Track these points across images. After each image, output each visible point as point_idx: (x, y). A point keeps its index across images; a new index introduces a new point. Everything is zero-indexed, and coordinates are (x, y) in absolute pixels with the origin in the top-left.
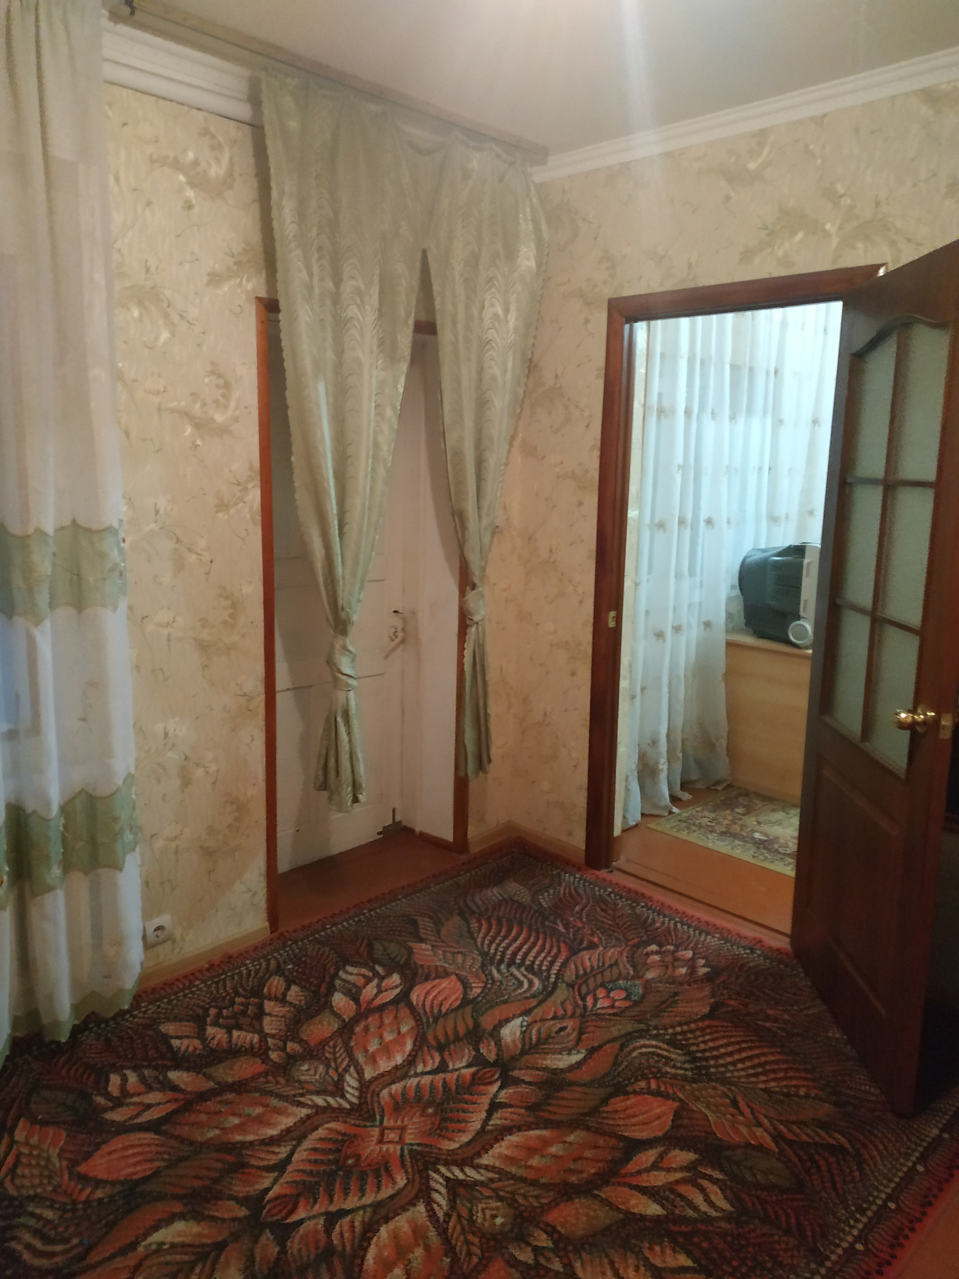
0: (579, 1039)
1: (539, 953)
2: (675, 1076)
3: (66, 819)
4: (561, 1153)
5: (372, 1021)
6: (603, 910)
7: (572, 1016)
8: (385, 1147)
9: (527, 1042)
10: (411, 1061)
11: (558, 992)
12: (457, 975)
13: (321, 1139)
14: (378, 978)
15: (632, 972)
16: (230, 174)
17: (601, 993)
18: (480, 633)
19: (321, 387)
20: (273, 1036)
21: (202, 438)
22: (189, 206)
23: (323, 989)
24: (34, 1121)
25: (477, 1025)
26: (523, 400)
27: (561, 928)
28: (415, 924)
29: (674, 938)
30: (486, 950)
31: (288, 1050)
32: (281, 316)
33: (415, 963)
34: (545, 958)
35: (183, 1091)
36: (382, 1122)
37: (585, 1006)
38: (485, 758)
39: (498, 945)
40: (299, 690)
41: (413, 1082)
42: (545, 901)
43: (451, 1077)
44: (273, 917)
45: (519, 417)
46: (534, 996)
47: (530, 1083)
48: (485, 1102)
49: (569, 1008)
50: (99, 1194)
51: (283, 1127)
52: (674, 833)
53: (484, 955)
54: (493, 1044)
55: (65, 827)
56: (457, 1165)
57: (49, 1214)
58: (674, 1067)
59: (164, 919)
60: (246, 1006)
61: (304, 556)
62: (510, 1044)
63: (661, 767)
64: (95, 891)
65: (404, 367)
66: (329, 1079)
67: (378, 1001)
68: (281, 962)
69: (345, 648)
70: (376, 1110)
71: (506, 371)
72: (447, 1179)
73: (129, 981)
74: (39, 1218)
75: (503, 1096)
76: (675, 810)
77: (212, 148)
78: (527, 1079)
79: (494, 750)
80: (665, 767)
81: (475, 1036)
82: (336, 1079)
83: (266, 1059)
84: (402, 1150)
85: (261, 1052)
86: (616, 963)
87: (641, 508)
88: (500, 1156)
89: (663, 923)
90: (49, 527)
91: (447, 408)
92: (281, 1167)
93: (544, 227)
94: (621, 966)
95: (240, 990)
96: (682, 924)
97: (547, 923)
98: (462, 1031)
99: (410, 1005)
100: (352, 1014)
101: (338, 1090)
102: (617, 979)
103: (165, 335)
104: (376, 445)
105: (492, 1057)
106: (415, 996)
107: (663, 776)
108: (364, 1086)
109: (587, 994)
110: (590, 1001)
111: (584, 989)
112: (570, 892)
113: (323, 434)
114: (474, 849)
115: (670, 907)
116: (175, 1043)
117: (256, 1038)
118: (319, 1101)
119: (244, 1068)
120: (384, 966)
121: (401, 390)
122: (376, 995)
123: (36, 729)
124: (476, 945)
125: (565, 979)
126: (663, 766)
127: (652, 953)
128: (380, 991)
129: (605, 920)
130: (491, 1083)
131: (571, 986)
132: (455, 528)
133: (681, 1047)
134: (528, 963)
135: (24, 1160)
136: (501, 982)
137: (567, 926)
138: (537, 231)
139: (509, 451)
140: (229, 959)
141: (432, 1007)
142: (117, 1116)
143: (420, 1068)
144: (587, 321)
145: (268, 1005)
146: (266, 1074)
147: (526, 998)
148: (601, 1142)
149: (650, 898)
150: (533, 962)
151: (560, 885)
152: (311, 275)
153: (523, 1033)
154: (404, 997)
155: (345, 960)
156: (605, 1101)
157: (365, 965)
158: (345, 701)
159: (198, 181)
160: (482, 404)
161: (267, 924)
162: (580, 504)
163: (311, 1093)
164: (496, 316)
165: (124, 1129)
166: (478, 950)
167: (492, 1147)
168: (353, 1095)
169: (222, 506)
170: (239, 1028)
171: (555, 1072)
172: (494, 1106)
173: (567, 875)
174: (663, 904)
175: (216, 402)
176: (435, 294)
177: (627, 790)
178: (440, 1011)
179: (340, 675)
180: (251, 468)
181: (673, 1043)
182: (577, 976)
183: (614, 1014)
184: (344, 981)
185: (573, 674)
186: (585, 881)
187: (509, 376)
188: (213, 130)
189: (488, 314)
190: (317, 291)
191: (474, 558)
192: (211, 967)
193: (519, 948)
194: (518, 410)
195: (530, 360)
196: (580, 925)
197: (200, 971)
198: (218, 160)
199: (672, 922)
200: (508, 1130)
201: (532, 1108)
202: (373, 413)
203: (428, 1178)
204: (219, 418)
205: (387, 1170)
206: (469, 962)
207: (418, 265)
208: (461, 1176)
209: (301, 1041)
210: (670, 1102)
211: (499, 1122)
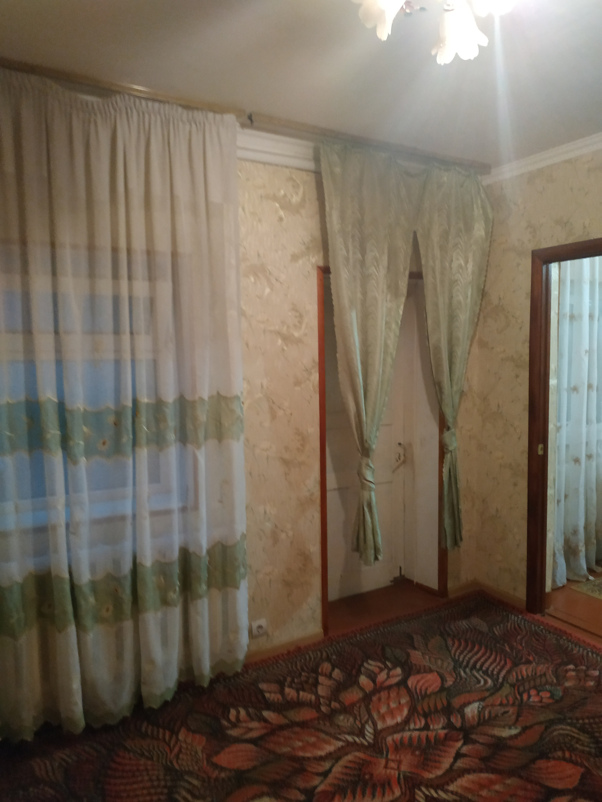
0: (517, 720)
1: (491, 664)
2: (583, 752)
3: (210, 557)
4: (502, 790)
5: (384, 695)
6: (537, 640)
7: (513, 705)
8: (388, 771)
9: (482, 718)
10: (407, 721)
11: (504, 688)
12: (437, 672)
13: (350, 762)
14: (388, 669)
15: (555, 681)
16: (303, 200)
17: (533, 692)
18: (454, 458)
19: (354, 314)
20: (323, 697)
21: (287, 345)
22: (281, 219)
23: (354, 672)
24: (189, 729)
25: (449, 704)
26: (479, 314)
27: (507, 649)
28: (411, 638)
29: (586, 661)
30: (457, 658)
31: (332, 706)
32: (331, 276)
33: (411, 662)
34: (496, 666)
35: (270, 723)
36: (387, 755)
37: (522, 699)
38: (458, 538)
39: (465, 656)
40: (342, 490)
41: (407, 734)
42: (497, 631)
43: (432, 734)
44: (326, 627)
45: (477, 325)
46: (488, 690)
47: (482, 744)
48: (453, 752)
49: (511, 700)
50: (223, 775)
51: (328, 752)
52: (590, 593)
53: (455, 661)
54: (459, 716)
55: (209, 562)
56: (434, 789)
57: (196, 782)
58: (583, 745)
59: (263, 622)
60: (308, 678)
61: (344, 410)
62: (471, 719)
63: (580, 548)
64: (225, 601)
65: (403, 299)
66: (356, 727)
67: (388, 683)
68: (329, 654)
69: (368, 465)
70: (384, 748)
71: (467, 297)
72: (426, 796)
73: (241, 656)
74: (190, 783)
75: (465, 750)
76: (591, 578)
77: (294, 187)
78: (481, 741)
79: (464, 533)
80: (583, 549)
81: (448, 710)
82: (360, 726)
83: (318, 710)
84: (399, 774)
85: (316, 706)
86: (545, 674)
87: (559, 378)
88: (462, 787)
89: (579, 651)
90: (206, 397)
91: (430, 322)
92: (325, 774)
93: (489, 210)
94: (548, 677)
95: (305, 668)
96: (592, 653)
97: (498, 645)
98: (439, 706)
99: (407, 687)
100: (371, 689)
101: (361, 733)
102: (545, 684)
103: (268, 290)
104: (386, 345)
105: (458, 724)
106: (411, 682)
107: (582, 554)
108: (377, 733)
109: (524, 691)
110: (525, 697)
111: (521, 689)
112: (515, 626)
113: (354, 341)
114: (451, 596)
115: (584, 642)
116: (267, 695)
117: (313, 697)
118: (350, 738)
119: (305, 714)
120: (391, 662)
121: (401, 313)
122: (386, 680)
123: (196, 507)
124: (451, 655)
125: (509, 681)
126: (582, 548)
127: (570, 670)
128: (388, 677)
129: (538, 647)
130: (457, 741)
131: (513, 686)
132: (436, 392)
133: (588, 733)
134: (484, 668)
135: (183, 751)
136: (466, 679)
137: (512, 648)
138: (485, 213)
139: (471, 346)
140: (299, 649)
141: (421, 690)
142: (234, 732)
143: (412, 726)
144: (518, 265)
145: (321, 679)
146: (318, 718)
147: (483, 691)
148: (529, 786)
149: (570, 635)
150: (488, 669)
151: (508, 622)
152: (348, 252)
153: (479, 712)
154: (403, 683)
155: (368, 657)
156: (533, 761)
157: (380, 661)
158: (369, 497)
159: (286, 205)
160: (452, 318)
161: (322, 631)
162: (517, 376)
163: (345, 733)
164: (460, 266)
165: (238, 740)
166: (452, 658)
167: (456, 780)
168: (370, 738)
169: (297, 383)
170: (304, 690)
171: (500, 739)
172: (458, 755)
173: (513, 616)
174: (579, 639)
175: (295, 326)
176: (422, 256)
177: (555, 562)
178: (426, 693)
179: (366, 482)
180: (314, 361)
181: (582, 729)
182: (517, 680)
183: (542, 707)
184: (367, 669)
185: (515, 485)
186: (525, 620)
187: (469, 300)
188: (294, 177)
189: (455, 265)
190: (351, 261)
191: (448, 412)
192: (289, 653)
193: (479, 659)
194: (476, 320)
195: (483, 290)
196: (520, 648)
197: (283, 655)
198: (297, 193)
199: (585, 651)
200: (467, 771)
201: (483, 759)
202: (384, 328)
203: (414, 794)
204: (296, 334)
205: (389, 784)
206: (445, 664)
207: (411, 240)
208: (435, 795)
209: (340, 702)
210: (579, 768)
211: (461, 765)
